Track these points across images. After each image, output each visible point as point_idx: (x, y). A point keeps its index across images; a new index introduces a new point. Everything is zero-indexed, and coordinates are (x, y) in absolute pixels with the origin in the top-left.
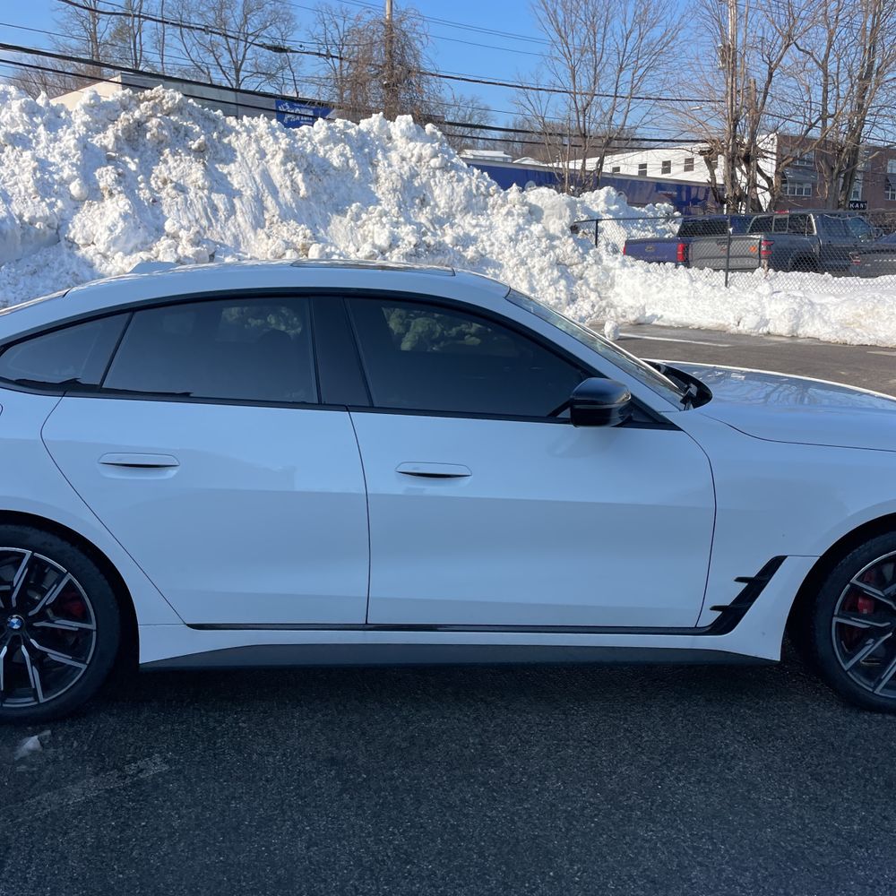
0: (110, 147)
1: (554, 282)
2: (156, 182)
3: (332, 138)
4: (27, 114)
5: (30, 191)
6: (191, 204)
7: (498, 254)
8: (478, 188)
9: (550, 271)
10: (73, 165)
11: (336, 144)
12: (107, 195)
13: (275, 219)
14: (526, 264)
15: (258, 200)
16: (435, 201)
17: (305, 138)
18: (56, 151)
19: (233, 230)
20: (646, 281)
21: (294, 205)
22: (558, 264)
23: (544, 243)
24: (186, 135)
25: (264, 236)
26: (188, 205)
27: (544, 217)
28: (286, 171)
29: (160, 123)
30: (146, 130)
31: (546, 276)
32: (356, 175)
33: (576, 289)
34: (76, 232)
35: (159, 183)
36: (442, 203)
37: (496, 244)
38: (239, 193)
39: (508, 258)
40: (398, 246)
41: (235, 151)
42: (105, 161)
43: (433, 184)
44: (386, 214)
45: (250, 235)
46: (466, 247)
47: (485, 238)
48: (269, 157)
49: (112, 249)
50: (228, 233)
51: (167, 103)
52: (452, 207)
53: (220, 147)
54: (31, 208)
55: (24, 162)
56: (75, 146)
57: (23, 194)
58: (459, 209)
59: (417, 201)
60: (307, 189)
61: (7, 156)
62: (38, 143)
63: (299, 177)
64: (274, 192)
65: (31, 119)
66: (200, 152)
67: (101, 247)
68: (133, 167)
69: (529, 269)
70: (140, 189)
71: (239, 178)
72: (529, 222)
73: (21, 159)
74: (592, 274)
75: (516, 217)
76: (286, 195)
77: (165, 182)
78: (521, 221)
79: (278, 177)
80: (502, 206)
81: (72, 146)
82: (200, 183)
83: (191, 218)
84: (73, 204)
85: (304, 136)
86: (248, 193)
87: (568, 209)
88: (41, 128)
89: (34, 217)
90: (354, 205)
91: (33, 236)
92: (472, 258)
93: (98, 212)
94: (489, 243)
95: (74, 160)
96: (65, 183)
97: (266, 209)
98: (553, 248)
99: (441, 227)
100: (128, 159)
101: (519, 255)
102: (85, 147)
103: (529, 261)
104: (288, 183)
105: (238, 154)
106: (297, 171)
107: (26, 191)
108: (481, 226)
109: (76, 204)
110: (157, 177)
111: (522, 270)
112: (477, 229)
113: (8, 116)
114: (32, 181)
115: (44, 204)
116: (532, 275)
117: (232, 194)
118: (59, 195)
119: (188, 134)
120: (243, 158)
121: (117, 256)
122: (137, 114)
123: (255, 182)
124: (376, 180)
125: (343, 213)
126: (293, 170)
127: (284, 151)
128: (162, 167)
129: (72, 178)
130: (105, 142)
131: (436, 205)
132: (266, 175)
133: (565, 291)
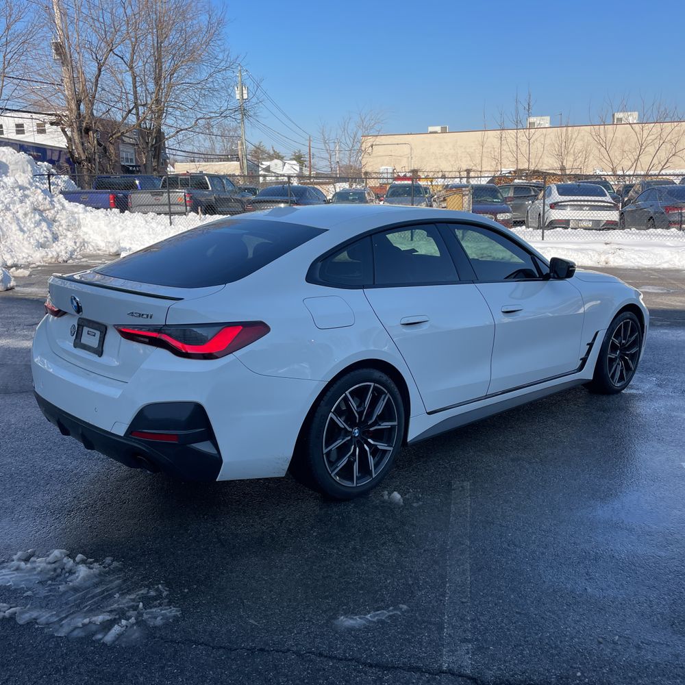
1: (38, 224)
9: (33, 215)
14: (10, 210)
22: (35, 209)
23: (19, 194)
27: (10, 171)
31: (30, 219)
33: (54, 229)
69: (14, 214)
72: (1, 176)
74: (64, 217)
87: (29, 165)
98: (26, 196)
103: (11, 207)
116: (18, 219)
133: (48, 231)
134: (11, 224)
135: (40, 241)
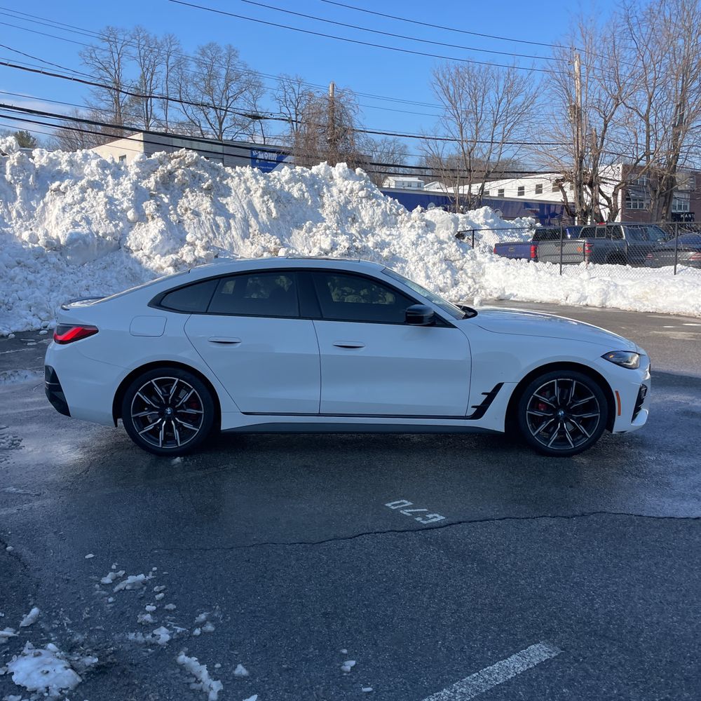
0: (152, 188)
2: (181, 210)
3: (294, 179)
4: (101, 168)
5: (103, 217)
6: (202, 224)
7: (405, 254)
8: (391, 210)
9: (440, 265)
10: (129, 200)
11: (296, 183)
12: (150, 219)
13: (256, 233)
15: (246, 220)
16: (361, 219)
17: (276, 180)
18: (119, 191)
19: (230, 240)
20: (506, 271)
21: (268, 223)
22: (446, 260)
23: (436, 246)
24: (200, 180)
25: (249, 243)
26: (201, 224)
27: (436, 228)
28: (264, 202)
29: (183, 172)
30: (175, 177)
31: (437, 268)
32: (309, 203)
33: (458, 276)
34: (131, 242)
35: (183, 211)
36: (366, 220)
37: (403, 247)
38: (233, 216)
39: (411, 256)
40: (337, 249)
41: (231, 189)
42: (148, 197)
43: (360, 208)
44: (328, 228)
45: (240, 243)
46: (382, 249)
47: (396, 243)
48: (252, 192)
49: (154, 253)
50: (226, 242)
51: (188, 159)
52: (373, 223)
53: (221, 187)
54: (104, 228)
55: (99, 198)
56: (131, 188)
57: (98, 219)
58: (378, 224)
59: (350, 219)
60: (277, 213)
61: (89, 195)
62: (107, 186)
63: (272, 205)
64: (256, 215)
65: (103, 171)
66: (209, 190)
67: (147, 252)
68: (166, 200)
69: (426, 263)
70: (171, 215)
71: (233, 207)
72: (426, 232)
73: (97, 197)
75: (417, 229)
76: (263, 217)
77: (186, 210)
78: (420, 231)
79: (258, 205)
80: (407, 221)
81: (129, 188)
82: (208, 210)
83: (203, 232)
84: (129, 225)
85: (275, 178)
86: (239, 216)
87: (453, 223)
88: (110, 176)
89: (105, 233)
90: (308, 223)
91: (105, 244)
92: (386, 256)
93: (144, 229)
94: (398, 246)
95: (130, 197)
96: (124, 211)
97: (251, 226)
98: (442, 249)
99: (366, 237)
100: (163, 196)
101: (419, 254)
102: (136, 188)
103: (425, 258)
104: (265, 209)
105: (233, 191)
106: (271, 201)
107: (100, 217)
108: (393, 235)
109: (131, 225)
110: (181, 207)
111: (421, 264)
112: (391, 237)
113: (89, 170)
114: (104, 211)
115: (111, 225)
116: (427, 268)
117: (229, 216)
118: (120, 219)
119: (201, 179)
120: (236, 193)
121: (156, 258)
122: (169, 167)
123: (244, 209)
124: (323, 206)
125: (301, 228)
126: (268, 200)
127: (262, 188)
128: (185, 200)
129: (129, 208)
130: (149, 185)
131: (363, 222)
132: (250, 204)
133: (450, 278)
134: (421, 271)
135: (441, 286)
